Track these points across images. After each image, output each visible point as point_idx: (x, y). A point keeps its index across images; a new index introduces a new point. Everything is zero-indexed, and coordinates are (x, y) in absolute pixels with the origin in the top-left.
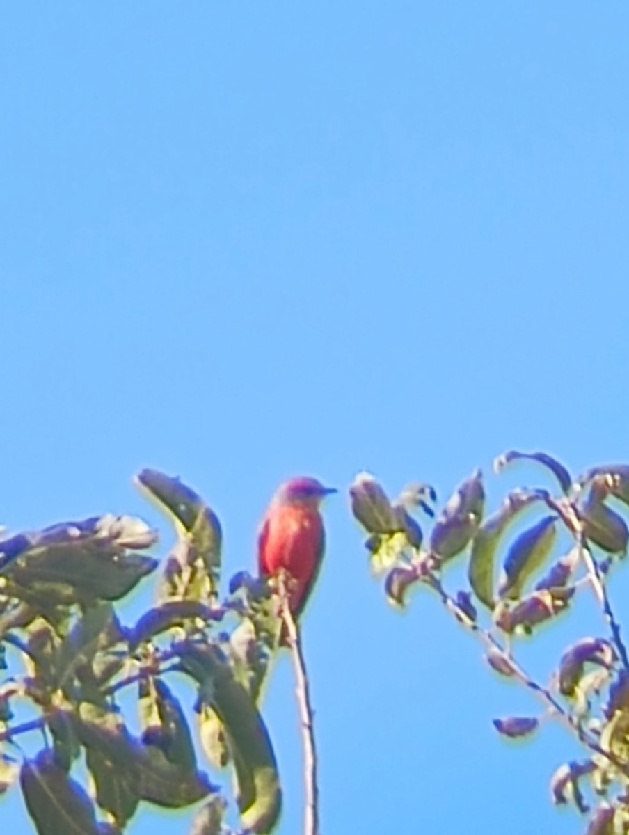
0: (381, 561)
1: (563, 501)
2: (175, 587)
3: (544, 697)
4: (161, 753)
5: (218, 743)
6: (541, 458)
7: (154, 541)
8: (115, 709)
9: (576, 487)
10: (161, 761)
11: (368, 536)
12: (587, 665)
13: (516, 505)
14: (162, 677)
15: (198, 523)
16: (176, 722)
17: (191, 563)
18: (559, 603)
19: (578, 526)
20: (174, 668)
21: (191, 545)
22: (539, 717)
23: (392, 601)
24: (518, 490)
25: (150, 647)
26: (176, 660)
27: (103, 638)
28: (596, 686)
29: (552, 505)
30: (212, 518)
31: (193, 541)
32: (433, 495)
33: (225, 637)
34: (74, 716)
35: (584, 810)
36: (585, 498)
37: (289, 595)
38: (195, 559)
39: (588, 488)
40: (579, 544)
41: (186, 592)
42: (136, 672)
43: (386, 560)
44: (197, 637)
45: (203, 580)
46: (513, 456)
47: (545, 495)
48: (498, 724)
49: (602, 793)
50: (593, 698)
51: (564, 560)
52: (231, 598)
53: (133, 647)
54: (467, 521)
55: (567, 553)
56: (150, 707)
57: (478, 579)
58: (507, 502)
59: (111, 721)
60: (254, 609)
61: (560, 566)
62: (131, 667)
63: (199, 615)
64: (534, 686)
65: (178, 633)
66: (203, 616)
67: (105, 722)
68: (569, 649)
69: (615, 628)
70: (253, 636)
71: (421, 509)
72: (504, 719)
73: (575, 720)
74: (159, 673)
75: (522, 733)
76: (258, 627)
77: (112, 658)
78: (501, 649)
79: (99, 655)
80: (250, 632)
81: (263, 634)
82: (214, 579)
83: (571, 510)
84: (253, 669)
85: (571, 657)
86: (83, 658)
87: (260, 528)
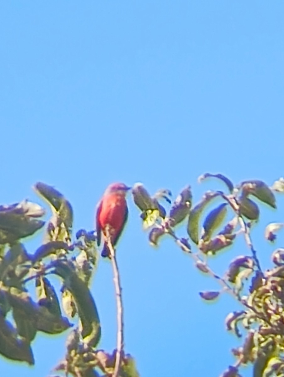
0: (148, 223)
1: (229, 196)
2: (52, 236)
3: (222, 282)
4: (47, 310)
5: (71, 307)
6: (219, 176)
7: (44, 214)
8: (26, 291)
9: (235, 190)
10: (47, 313)
11: (141, 212)
12: (241, 268)
13: (209, 198)
14: (46, 276)
15: (61, 207)
16: (53, 297)
17: (59, 225)
18: (228, 240)
19: (237, 207)
20: (53, 272)
21: (59, 217)
22: (220, 291)
23: (152, 244)
24: (209, 191)
25: (41, 263)
26: (53, 269)
27: (20, 258)
28: (246, 276)
29: (225, 198)
30: (68, 205)
31: (60, 215)
32: (170, 194)
33: (74, 259)
34: (8, 293)
35: (239, 336)
36: (240, 195)
37: (111, 236)
38: (61, 223)
39: (241, 190)
40: (237, 216)
41: (57, 238)
42: (35, 274)
43: (150, 223)
44: (63, 258)
45: (64, 233)
46: (207, 175)
47: (221, 193)
48: (201, 294)
49: (248, 328)
50: (245, 282)
51: (231, 223)
52: (77, 241)
53: (34, 263)
54: (186, 205)
55: (231, 219)
56: (41, 290)
57: (191, 232)
58: (204, 197)
59: (24, 295)
60: (88, 245)
61: (229, 226)
62: (33, 272)
63: (62, 248)
64: (217, 277)
65: (53, 257)
66: (65, 248)
67: (22, 296)
68: (233, 260)
69: (254, 252)
70: (86, 259)
71: (165, 200)
72: (204, 292)
73: (236, 291)
74: (46, 274)
75: (212, 299)
76: (88, 255)
77: (24, 268)
78: (202, 261)
79: (18, 267)
80: (84, 257)
81: (90, 258)
82: (69, 232)
83: (234, 200)
84: (86, 274)
85: (234, 265)
86: (11, 267)
87: (98, 205)
